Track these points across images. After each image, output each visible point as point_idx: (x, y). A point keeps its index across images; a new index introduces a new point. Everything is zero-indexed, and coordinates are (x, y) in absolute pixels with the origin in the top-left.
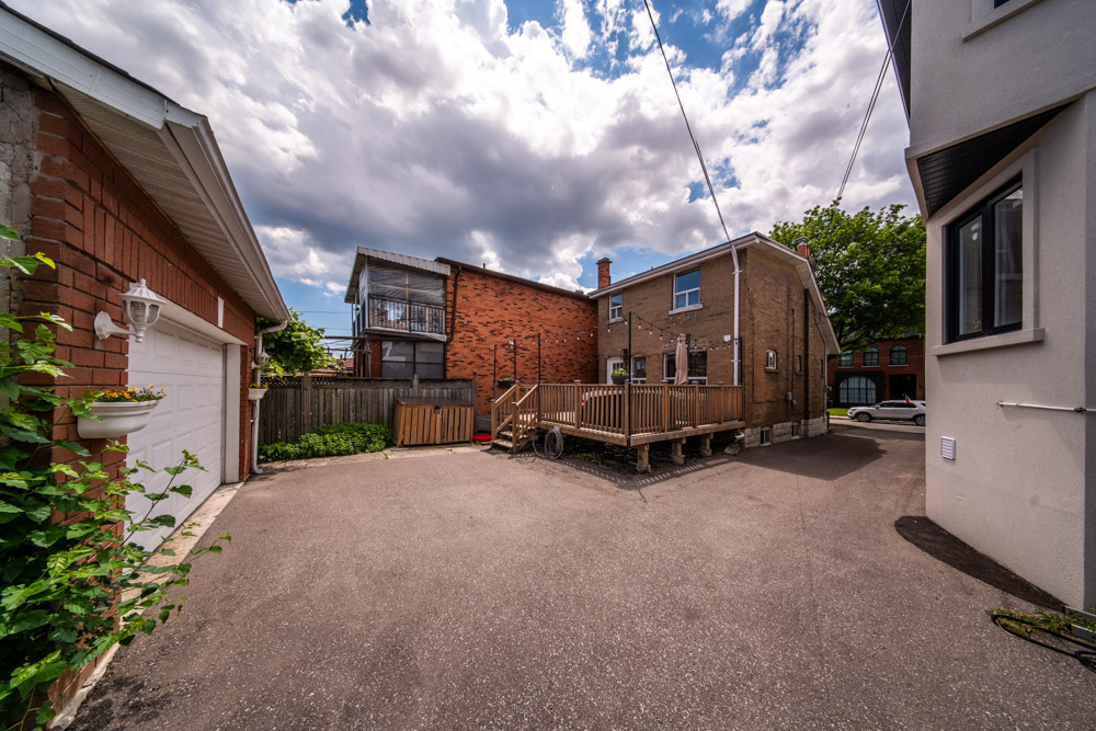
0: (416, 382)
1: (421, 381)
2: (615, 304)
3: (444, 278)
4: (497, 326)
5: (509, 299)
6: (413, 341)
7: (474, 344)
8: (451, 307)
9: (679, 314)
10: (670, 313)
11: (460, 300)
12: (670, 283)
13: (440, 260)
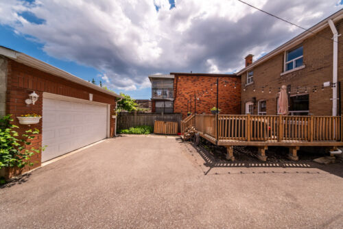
0: (162, 113)
1: (164, 113)
2: (250, 76)
3: (173, 79)
4: (192, 93)
5: (197, 82)
6: (164, 101)
7: (183, 100)
8: (176, 89)
9: (287, 74)
10: (281, 74)
11: (178, 86)
12: (281, 58)
13: (171, 74)
